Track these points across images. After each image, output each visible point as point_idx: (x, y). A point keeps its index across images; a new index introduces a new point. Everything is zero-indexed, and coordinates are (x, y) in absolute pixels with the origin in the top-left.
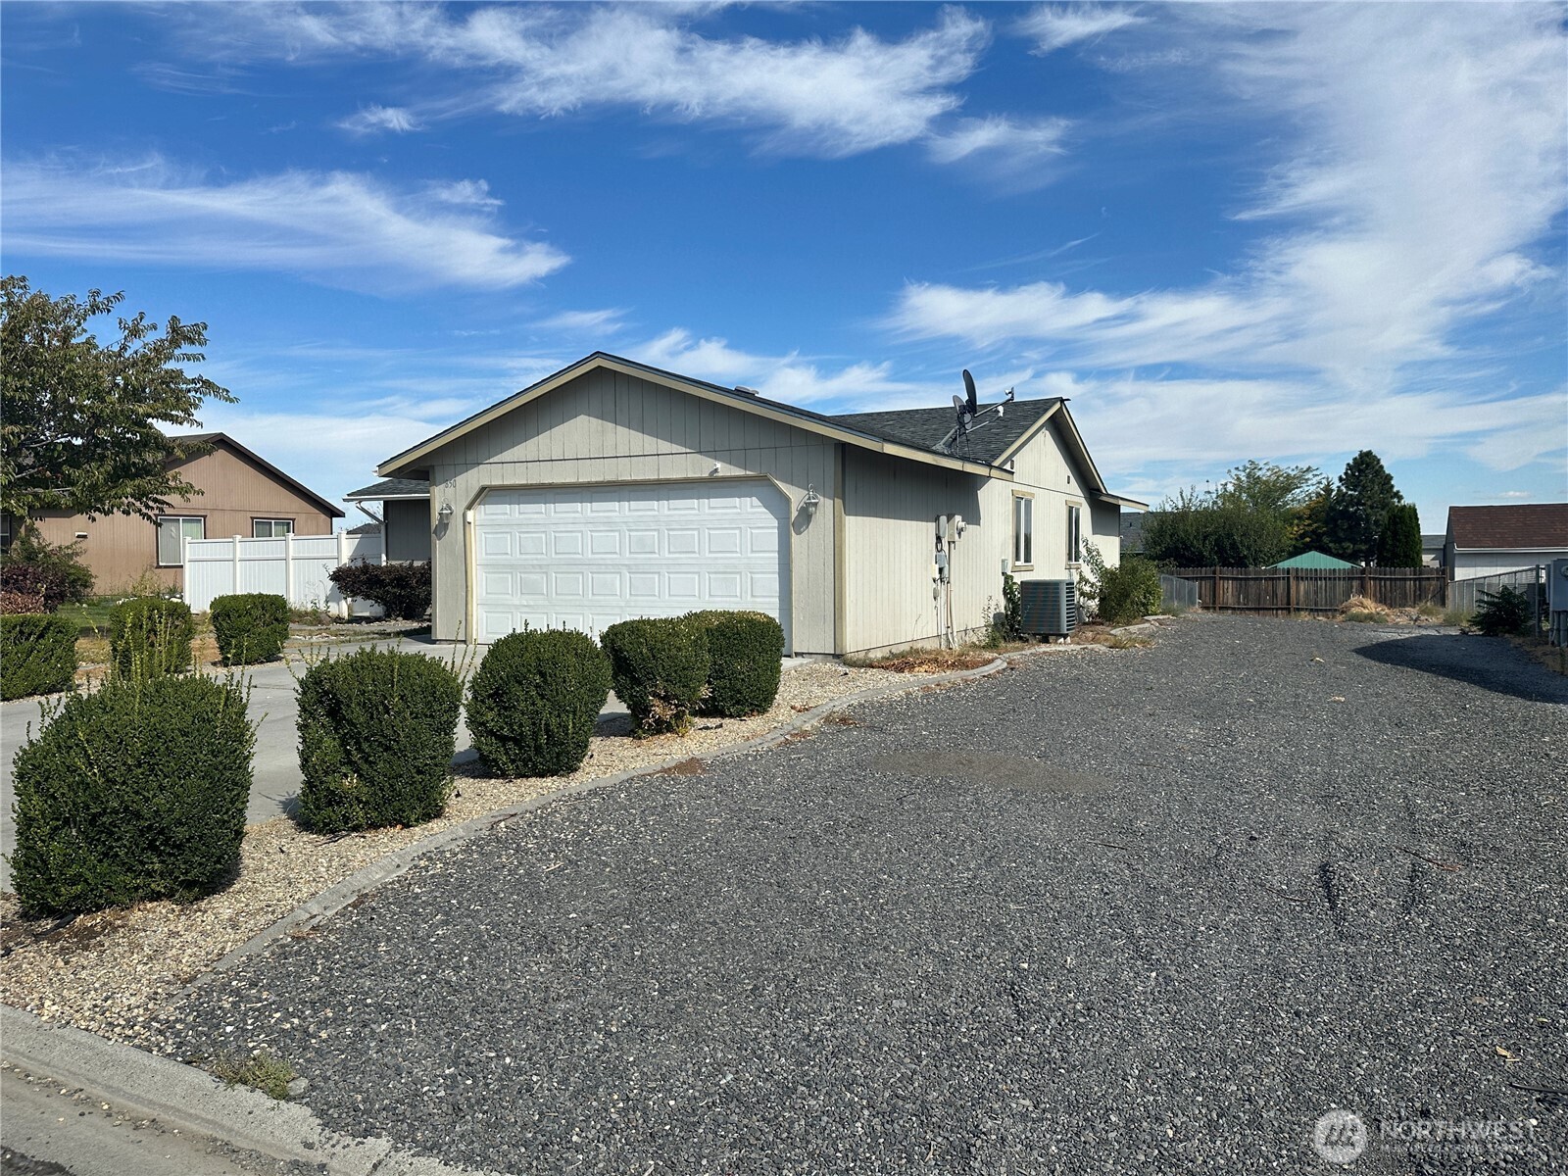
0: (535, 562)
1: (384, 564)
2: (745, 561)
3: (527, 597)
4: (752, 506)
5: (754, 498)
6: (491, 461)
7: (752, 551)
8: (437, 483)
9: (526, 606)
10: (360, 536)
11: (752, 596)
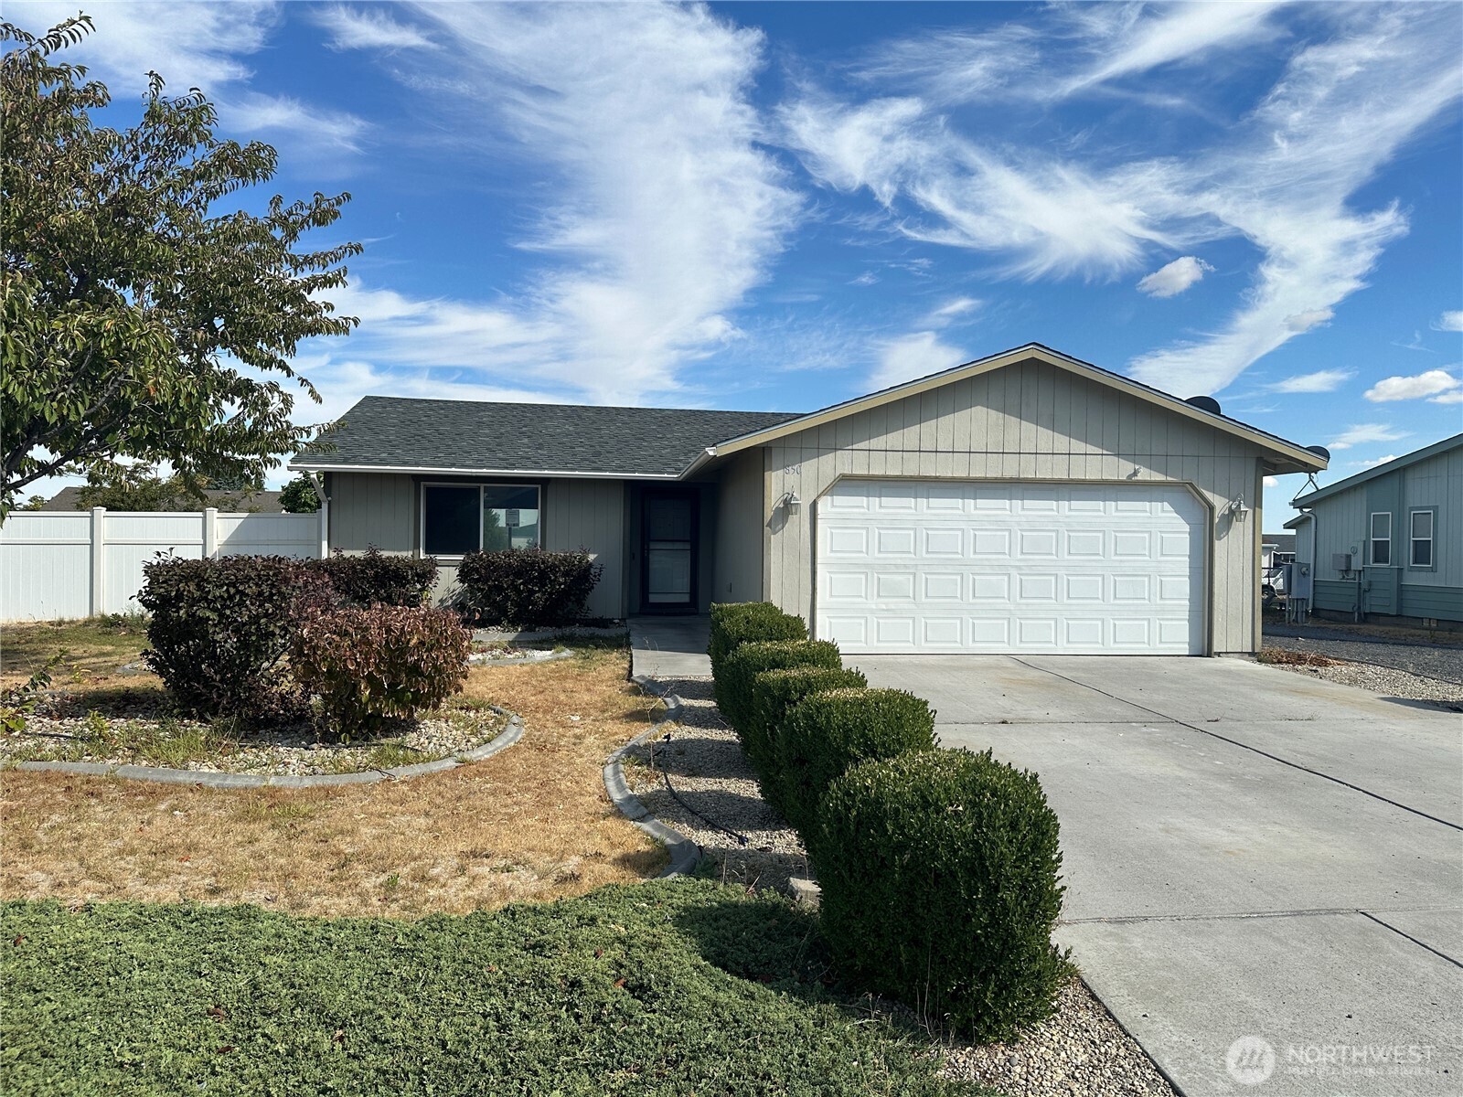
0: (899, 562)
1: (325, 555)
2: (1154, 564)
3: (886, 600)
4: (1163, 511)
5: (1165, 503)
6: (855, 447)
7: (1162, 555)
8: (773, 466)
9: (887, 610)
10: (246, 515)
11: (1161, 598)
